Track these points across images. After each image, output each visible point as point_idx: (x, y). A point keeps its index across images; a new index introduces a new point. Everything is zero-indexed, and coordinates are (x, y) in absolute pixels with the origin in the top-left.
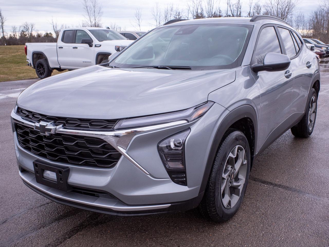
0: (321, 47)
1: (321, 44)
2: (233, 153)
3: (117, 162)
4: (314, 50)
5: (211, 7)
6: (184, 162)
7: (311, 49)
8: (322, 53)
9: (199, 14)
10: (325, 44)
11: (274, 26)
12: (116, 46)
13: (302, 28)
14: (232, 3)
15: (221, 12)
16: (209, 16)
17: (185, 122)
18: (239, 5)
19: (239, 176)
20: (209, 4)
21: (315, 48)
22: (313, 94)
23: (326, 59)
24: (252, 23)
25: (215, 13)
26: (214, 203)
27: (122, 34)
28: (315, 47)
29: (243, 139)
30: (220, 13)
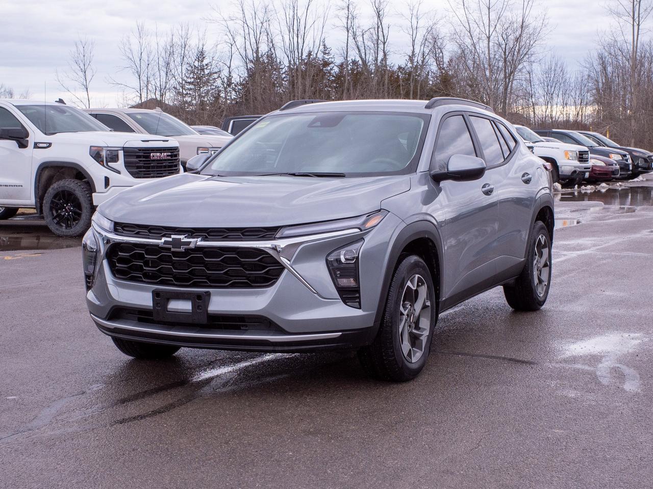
0: (607, 154)
1: (608, 146)
2: (412, 282)
3: (277, 279)
4: (587, 161)
5: (298, 37)
6: (358, 279)
7: (580, 158)
8: (611, 170)
9: (262, 56)
10: (619, 146)
11: (462, 114)
12: (91, 147)
13: (560, 99)
14: (359, 27)
15: (327, 52)
16: (292, 62)
17: (357, 230)
18: (380, 33)
19: (420, 324)
20: (291, 30)
21: (590, 155)
22: (540, 231)
23: (620, 183)
24: (428, 112)
25: (310, 54)
26: (391, 343)
27: (96, 116)
28: (591, 153)
29: (423, 267)
30: (325, 54)
